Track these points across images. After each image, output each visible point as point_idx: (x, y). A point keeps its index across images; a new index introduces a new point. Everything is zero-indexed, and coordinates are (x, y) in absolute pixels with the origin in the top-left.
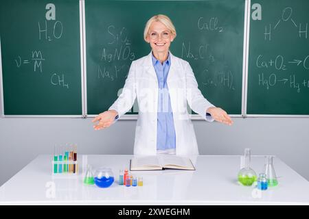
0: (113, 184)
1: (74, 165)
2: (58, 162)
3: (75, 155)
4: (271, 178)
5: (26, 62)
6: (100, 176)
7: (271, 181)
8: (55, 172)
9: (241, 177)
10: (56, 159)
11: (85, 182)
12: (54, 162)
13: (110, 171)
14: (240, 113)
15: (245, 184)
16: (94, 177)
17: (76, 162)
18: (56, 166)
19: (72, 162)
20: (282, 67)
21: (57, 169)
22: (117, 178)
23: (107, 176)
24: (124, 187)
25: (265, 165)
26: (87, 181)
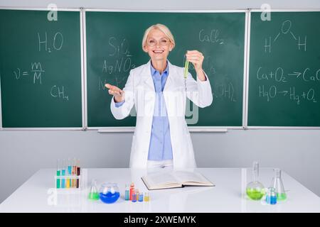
0: (119, 199)
1: (78, 180)
2: (61, 177)
3: (79, 169)
4: (279, 192)
5: (25, 73)
6: (105, 192)
7: (279, 195)
8: (58, 187)
9: (249, 191)
10: (58, 173)
11: (89, 197)
12: (56, 177)
13: (115, 186)
14: (241, 125)
15: (254, 199)
16: (99, 192)
17: (79, 177)
18: (58, 180)
19: (75, 177)
20: (283, 79)
21: (60, 184)
22: (122, 193)
23: (113, 192)
24: (130, 202)
25: (273, 179)
26: (92, 197)
